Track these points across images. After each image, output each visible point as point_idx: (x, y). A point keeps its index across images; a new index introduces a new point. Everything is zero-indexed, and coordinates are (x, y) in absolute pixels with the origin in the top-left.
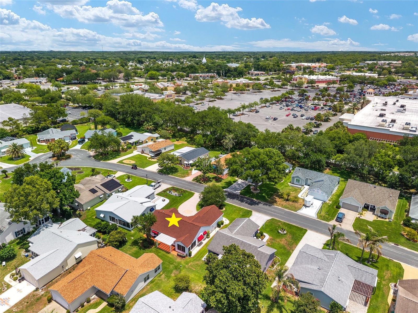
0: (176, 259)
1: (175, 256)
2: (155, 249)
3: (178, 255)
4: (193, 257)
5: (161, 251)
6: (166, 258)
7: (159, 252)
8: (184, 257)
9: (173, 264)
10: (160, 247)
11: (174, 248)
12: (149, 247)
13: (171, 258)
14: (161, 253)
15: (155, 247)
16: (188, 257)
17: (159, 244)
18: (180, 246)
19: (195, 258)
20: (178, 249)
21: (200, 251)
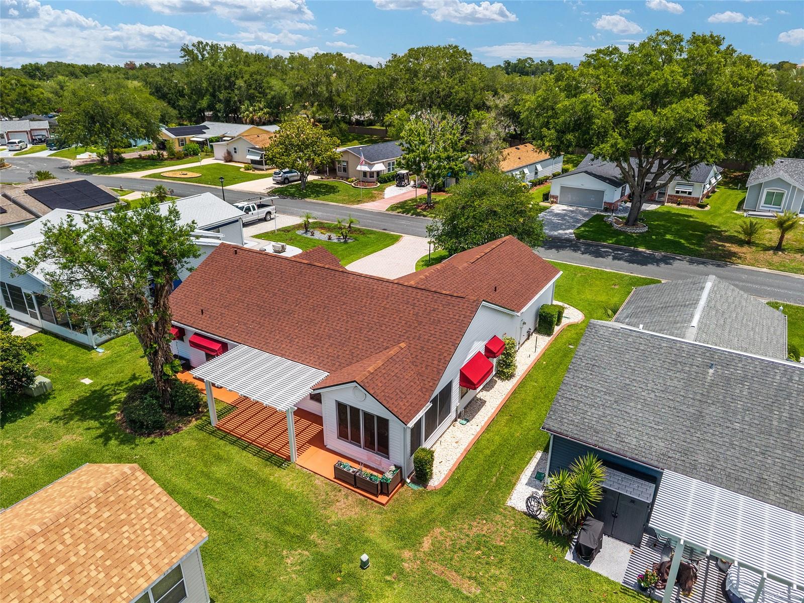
0: (328, 503)
1: (318, 482)
2: (201, 435)
3: (341, 475)
4: (445, 491)
5: (233, 450)
6: (259, 493)
7: (219, 458)
8: (384, 489)
9: (301, 540)
10: (230, 426)
11: (315, 429)
12: (158, 428)
13: (290, 497)
14: (227, 460)
15: (201, 428)
16: (411, 487)
17: (227, 410)
18: (355, 411)
19: (459, 493)
20: (342, 435)
21: (477, 445)
